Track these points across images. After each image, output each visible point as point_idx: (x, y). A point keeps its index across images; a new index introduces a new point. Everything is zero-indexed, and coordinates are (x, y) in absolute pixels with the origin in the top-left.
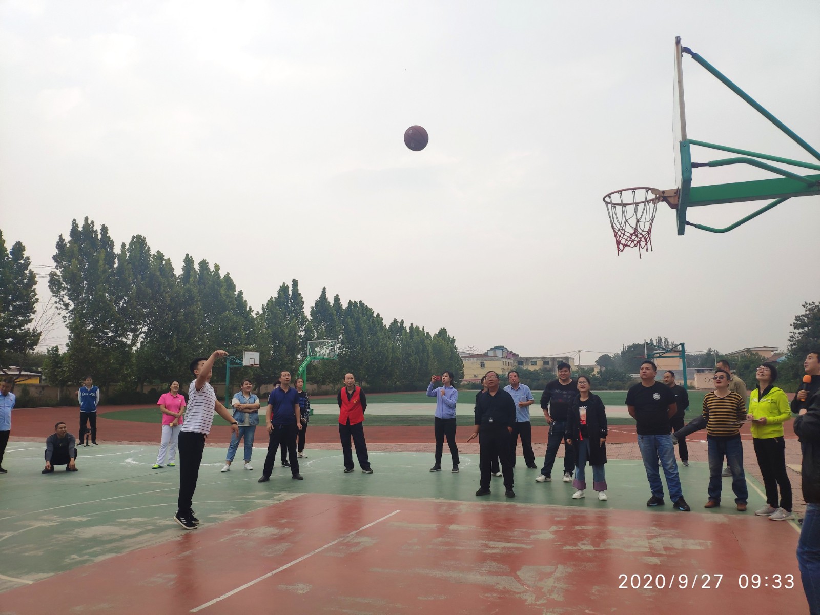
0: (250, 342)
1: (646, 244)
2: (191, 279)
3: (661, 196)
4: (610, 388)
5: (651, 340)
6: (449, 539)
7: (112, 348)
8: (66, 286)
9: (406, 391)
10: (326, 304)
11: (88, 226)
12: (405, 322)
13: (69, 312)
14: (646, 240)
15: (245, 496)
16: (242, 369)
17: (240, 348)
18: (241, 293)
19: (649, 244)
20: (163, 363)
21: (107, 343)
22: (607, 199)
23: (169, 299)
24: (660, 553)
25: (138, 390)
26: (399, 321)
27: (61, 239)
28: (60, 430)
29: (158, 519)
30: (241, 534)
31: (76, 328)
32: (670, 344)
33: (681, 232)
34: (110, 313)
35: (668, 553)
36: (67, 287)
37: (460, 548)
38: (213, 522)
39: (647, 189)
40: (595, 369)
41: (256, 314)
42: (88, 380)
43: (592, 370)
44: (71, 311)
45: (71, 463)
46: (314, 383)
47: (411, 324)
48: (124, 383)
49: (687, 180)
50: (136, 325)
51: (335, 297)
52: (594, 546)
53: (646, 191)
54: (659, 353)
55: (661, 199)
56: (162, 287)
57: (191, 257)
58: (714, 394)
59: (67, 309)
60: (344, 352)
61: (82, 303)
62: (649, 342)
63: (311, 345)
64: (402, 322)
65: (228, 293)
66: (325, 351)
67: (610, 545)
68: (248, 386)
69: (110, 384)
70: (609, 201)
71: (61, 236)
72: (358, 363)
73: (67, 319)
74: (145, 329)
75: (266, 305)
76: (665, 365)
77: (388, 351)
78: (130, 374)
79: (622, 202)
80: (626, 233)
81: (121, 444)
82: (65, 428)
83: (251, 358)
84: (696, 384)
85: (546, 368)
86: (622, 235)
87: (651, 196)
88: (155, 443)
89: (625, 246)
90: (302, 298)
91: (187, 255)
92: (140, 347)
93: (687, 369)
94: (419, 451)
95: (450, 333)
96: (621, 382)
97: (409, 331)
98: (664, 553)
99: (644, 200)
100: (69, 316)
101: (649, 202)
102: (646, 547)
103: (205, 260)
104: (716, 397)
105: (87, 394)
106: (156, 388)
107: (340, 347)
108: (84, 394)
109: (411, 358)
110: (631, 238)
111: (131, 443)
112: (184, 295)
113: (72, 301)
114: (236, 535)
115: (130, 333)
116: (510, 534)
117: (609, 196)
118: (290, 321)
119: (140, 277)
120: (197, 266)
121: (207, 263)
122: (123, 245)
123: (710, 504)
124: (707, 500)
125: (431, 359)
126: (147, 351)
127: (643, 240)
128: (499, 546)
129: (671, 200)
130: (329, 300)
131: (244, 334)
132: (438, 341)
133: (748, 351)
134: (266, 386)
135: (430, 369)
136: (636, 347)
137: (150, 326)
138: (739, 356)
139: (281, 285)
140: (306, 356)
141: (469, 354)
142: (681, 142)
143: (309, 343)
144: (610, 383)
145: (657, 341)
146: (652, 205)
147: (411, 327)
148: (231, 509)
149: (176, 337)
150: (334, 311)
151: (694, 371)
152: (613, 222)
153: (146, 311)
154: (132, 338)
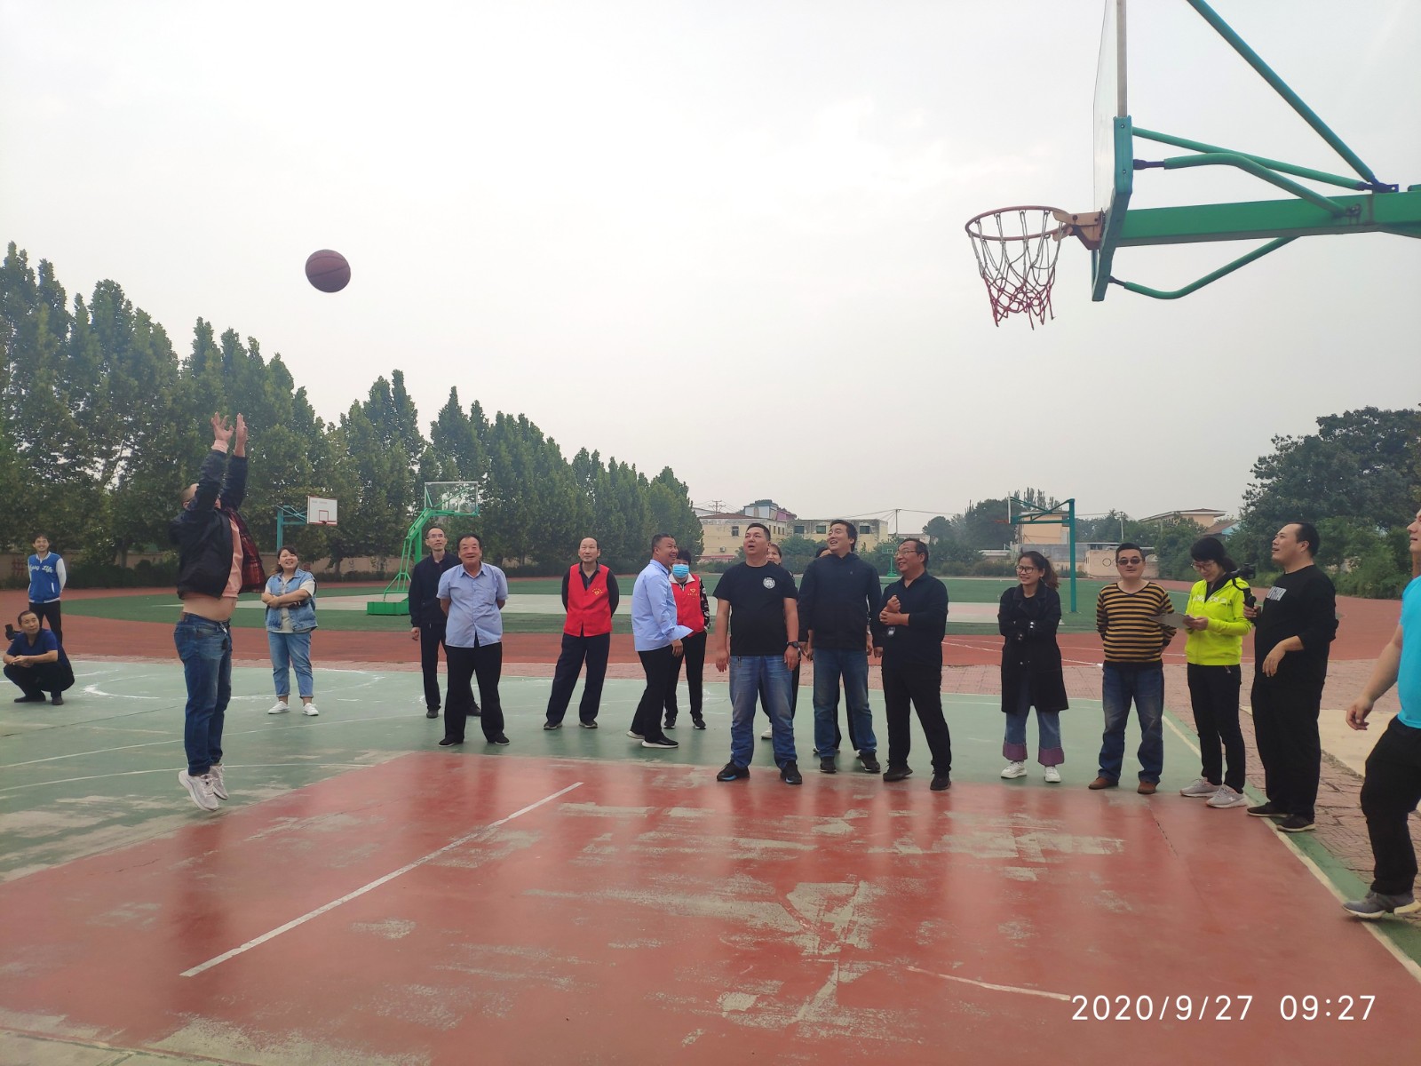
0: (321, 482)
1: (1043, 309)
2: (209, 364)
3: (1070, 225)
5: (1016, 494)
6: (668, 835)
7: (66, 485)
10: (458, 416)
11: (16, 260)
12: (600, 455)
14: (1042, 302)
15: (299, 757)
16: (307, 529)
17: (301, 490)
18: (302, 392)
19: (1047, 309)
21: (55, 476)
22: (974, 228)
23: (171, 398)
24: (1036, 860)
25: (116, 563)
26: (591, 452)
29: (134, 799)
30: (289, 826)
32: (1047, 500)
33: (1099, 295)
34: (60, 423)
35: (1049, 861)
37: (687, 850)
38: (239, 804)
39: (1046, 210)
41: (329, 429)
42: (40, 542)
47: (612, 459)
48: (89, 551)
49: (1122, 193)
50: (110, 444)
51: (473, 405)
52: (922, 848)
53: (1045, 214)
54: (1031, 515)
55: (1070, 230)
56: (157, 377)
57: (208, 324)
58: (1117, 587)
60: (492, 503)
61: (8, 403)
62: (1013, 497)
63: (432, 489)
64: (596, 454)
65: (278, 391)
66: (456, 501)
67: (949, 845)
68: (289, 557)
70: (977, 232)
72: (518, 523)
74: (127, 453)
75: (347, 415)
76: (1041, 536)
77: (570, 504)
78: (101, 533)
79: (1001, 233)
80: (1008, 287)
81: (77, 659)
83: (322, 510)
84: (1088, 568)
87: (1053, 224)
88: (142, 658)
89: (1007, 309)
90: (413, 404)
91: (200, 320)
92: (118, 485)
93: (1076, 544)
94: (621, 677)
96: (963, 564)
97: (607, 470)
98: (1043, 860)
99: (1040, 231)
101: (1047, 235)
102: (1012, 851)
103: (232, 330)
104: (1121, 592)
106: (150, 559)
107: (484, 493)
109: (612, 518)
110: (1016, 297)
112: (197, 393)
114: (278, 828)
115: (99, 460)
116: (776, 824)
117: (977, 220)
118: (392, 445)
119: (115, 357)
120: (217, 340)
121: (237, 335)
122: (81, 299)
123: (1099, 782)
125: (646, 520)
126: (131, 492)
127: (1037, 301)
128: (758, 846)
129: (1089, 233)
130: (463, 411)
131: (310, 468)
132: (659, 489)
133: (1177, 515)
134: (350, 559)
135: (644, 537)
136: (989, 506)
137: (136, 447)
138: (1161, 524)
139: (376, 380)
140: (421, 509)
141: (711, 512)
142: (1116, 120)
143: (428, 487)
144: (945, 564)
145: (1026, 496)
146: (1052, 242)
147: (612, 464)
148: (273, 779)
149: (185, 468)
150: (473, 430)
151: (1086, 547)
152: (984, 264)
153: (127, 421)
154: (102, 468)
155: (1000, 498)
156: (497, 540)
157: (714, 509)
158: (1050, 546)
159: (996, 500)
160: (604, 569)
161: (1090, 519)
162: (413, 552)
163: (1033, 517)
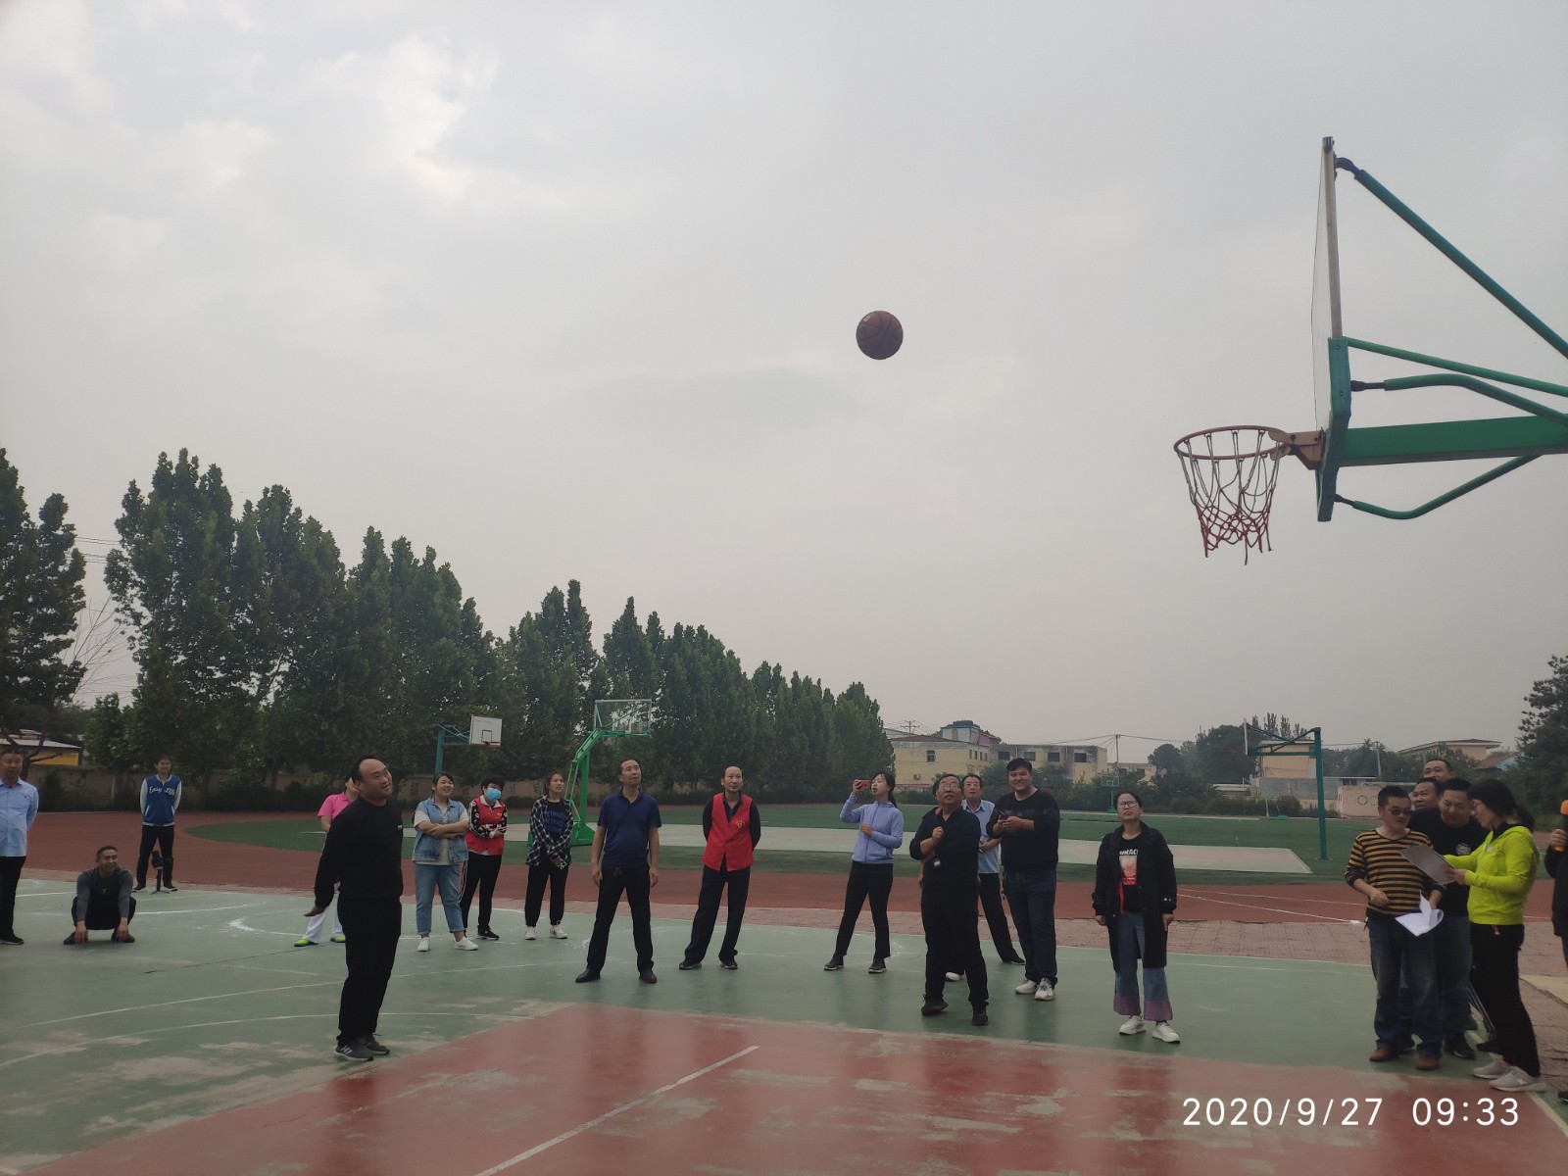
0: (486, 698)
1: (1259, 538)
2: (377, 575)
3: (1288, 445)
4: (1176, 810)
5: (1255, 720)
6: (854, 1110)
7: (219, 701)
8: (139, 580)
9: (781, 803)
10: (633, 628)
11: (187, 468)
12: (783, 669)
13: (141, 630)
14: (1258, 530)
15: (455, 1005)
16: (468, 750)
17: (464, 709)
18: (471, 603)
19: (1264, 538)
20: (316, 734)
21: (209, 691)
22: (1183, 447)
23: (333, 609)
24: (1275, 1151)
25: (266, 785)
26: (773, 665)
27: (134, 489)
28: (104, 862)
29: (280, 1047)
30: (442, 1083)
31: (153, 663)
32: (1292, 728)
33: (1325, 515)
34: (219, 635)
35: (1289, 1152)
36: (141, 582)
37: (876, 1129)
39: (1261, 430)
40: (1146, 772)
41: (497, 644)
42: (163, 763)
43: (1141, 772)
44: (145, 627)
45: (122, 927)
46: (606, 781)
47: (795, 673)
48: (240, 770)
49: (1341, 413)
50: (268, 659)
51: (650, 616)
52: (1142, 1133)
53: (1260, 434)
54: (1271, 746)
55: (1289, 449)
56: (321, 588)
57: (379, 533)
58: (1377, 834)
59: (137, 623)
60: (665, 722)
61: (167, 614)
62: (1251, 724)
63: (602, 707)
64: (778, 668)
65: (447, 603)
66: (627, 719)
68: (447, 784)
69: (214, 770)
70: (1187, 452)
71: (133, 483)
72: (692, 744)
73: (136, 642)
74: (285, 667)
75: (517, 628)
76: (1284, 769)
77: (749, 723)
78: (252, 752)
79: (1211, 452)
80: (1221, 515)
81: (223, 890)
82: (114, 857)
83: (485, 730)
84: (1340, 807)
85: (1053, 767)
86: (1213, 518)
87: (1268, 443)
88: (289, 890)
89: (1219, 538)
90: (587, 617)
91: (371, 529)
92: (272, 701)
93: (1325, 778)
94: (801, 925)
95: (871, 692)
96: (1196, 800)
97: (790, 685)
98: (1282, 1152)
99: (1254, 451)
100: (141, 638)
101: (1262, 455)
102: (1245, 1139)
103: (404, 538)
105: (160, 790)
106: (301, 781)
107: (657, 711)
108: (154, 790)
109: (793, 739)
110: (1230, 524)
111: (243, 888)
112: (361, 604)
113: (149, 609)
114: (431, 1085)
115: (256, 675)
116: (975, 1101)
117: (1186, 440)
118: (563, 659)
119: (279, 566)
120: (388, 551)
121: (409, 543)
122: (248, 505)
123: (1380, 1054)
124: (1374, 1047)
125: (832, 741)
126: (285, 709)
127: (1253, 528)
128: (952, 1127)
129: (1308, 453)
130: (639, 623)
131: (474, 683)
132: (846, 707)
133: (1442, 746)
136: (1226, 731)
137: (295, 662)
138: (1424, 757)
139: (550, 591)
140: (590, 728)
141: (904, 733)
142: (1330, 341)
143: (599, 704)
144: (1175, 800)
145: (1267, 723)
146: (1269, 462)
147: (795, 679)
148: (427, 1030)
149: (343, 684)
150: (648, 642)
151: (1338, 782)
152: (1194, 490)
153: (288, 634)
154: (258, 683)
155: (1237, 724)
156: (669, 763)
157: (907, 730)
158: (1295, 781)
159: (1231, 727)
160: (748, 800)
161: (1340, 750)
162: (579, 776)
163: (1274, 748)
